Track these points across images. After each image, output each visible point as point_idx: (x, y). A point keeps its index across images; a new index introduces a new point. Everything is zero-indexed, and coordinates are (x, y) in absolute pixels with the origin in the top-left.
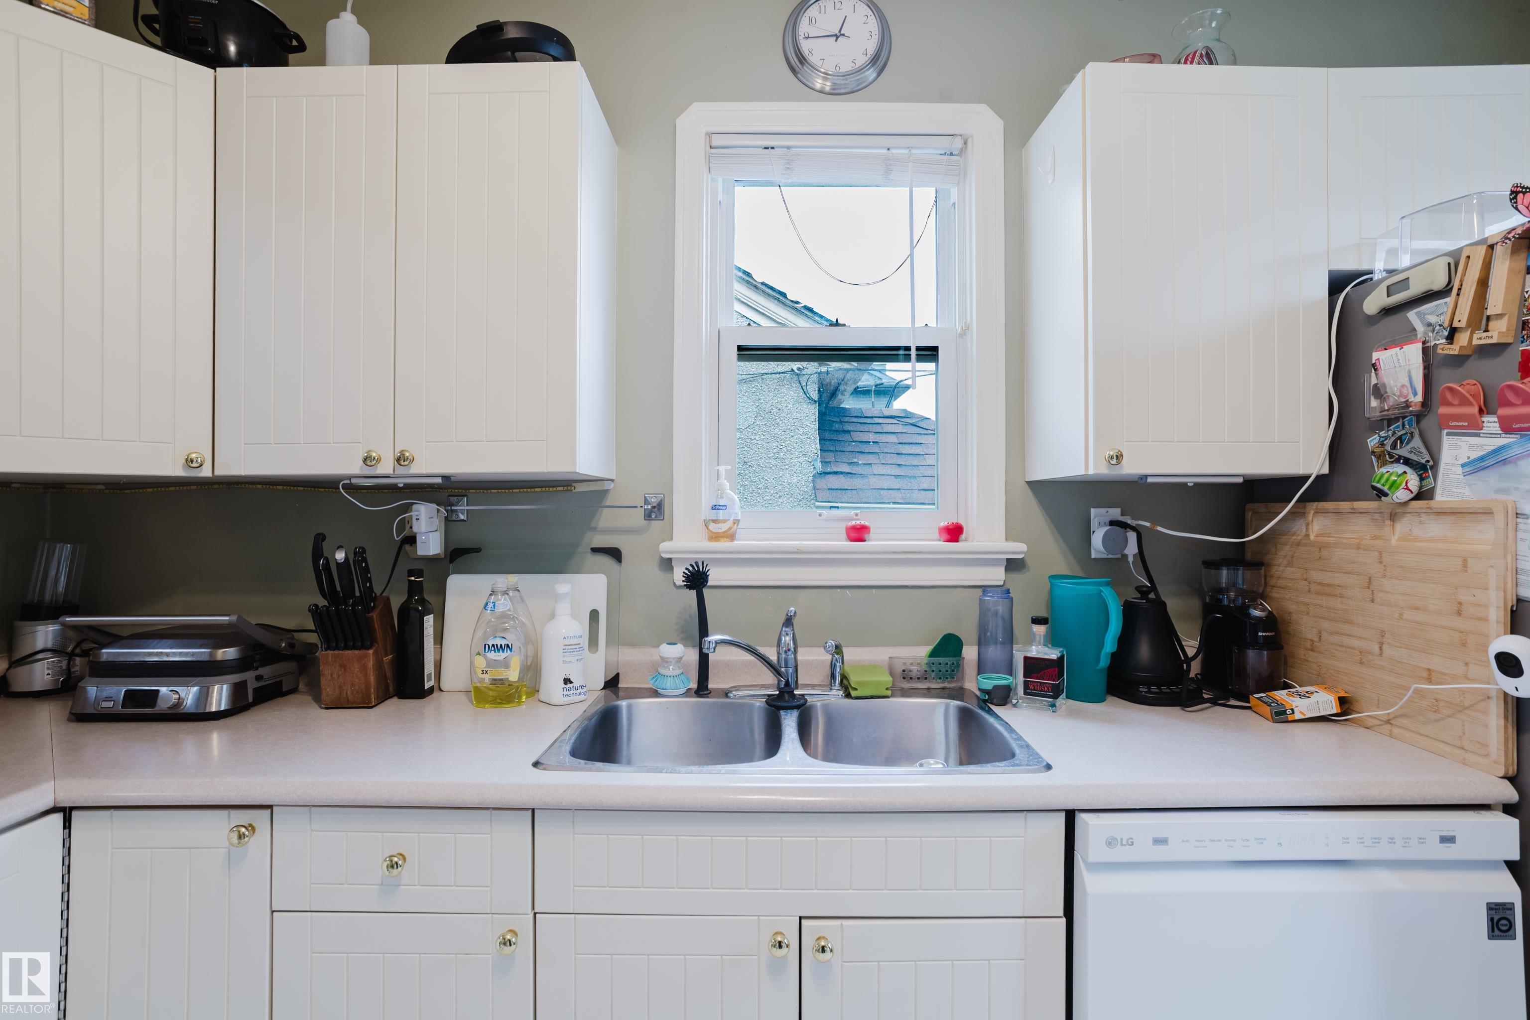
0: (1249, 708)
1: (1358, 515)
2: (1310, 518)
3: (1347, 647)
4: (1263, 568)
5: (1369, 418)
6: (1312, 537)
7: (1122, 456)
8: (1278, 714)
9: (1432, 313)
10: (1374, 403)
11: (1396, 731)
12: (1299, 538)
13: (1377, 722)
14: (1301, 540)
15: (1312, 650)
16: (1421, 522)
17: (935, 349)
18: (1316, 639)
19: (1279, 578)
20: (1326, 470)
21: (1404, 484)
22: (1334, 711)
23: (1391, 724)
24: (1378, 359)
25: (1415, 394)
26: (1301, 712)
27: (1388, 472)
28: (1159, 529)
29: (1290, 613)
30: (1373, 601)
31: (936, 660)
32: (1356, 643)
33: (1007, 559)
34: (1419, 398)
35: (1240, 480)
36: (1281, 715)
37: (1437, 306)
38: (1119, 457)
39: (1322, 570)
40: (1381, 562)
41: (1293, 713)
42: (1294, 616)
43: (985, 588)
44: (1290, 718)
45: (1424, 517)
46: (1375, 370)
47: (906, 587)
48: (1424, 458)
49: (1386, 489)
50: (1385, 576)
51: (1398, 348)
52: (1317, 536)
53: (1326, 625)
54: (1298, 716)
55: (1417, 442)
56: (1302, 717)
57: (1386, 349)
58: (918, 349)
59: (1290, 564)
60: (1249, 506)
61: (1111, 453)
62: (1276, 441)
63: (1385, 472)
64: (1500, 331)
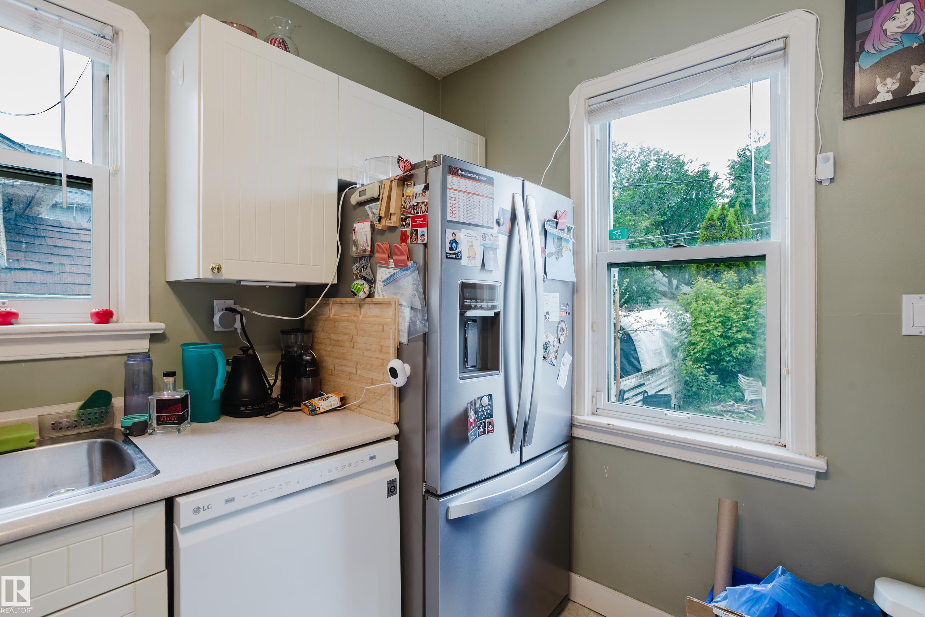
0: (301, 410)
1: (348, 304)
2: (331, 306)
3: (344, 372)
4: (311, 333)
5: (352, 256)
6: (331, 316)
7: (221, 268)
8: (312, 411)
9: (374, 208)
10: (354, 249)
11: (362, 410)
12: (327, 317)
13: (355, 407)
14: (327, 318)
15: (332, 375)
16: (370, 308)
17: (90, 180)
18: (333, 369)
19: (318, 338)
20: (335, 282)
21: (363, 289)
22: (338, 405)
23: (360, 407)
24: (355, 227)
25: (368, 246)
26: (323, 408)
27: (357, 283)
28: (255, 312)
29: (323, 356)
30: (353, 348)
31: (85, 411)
32: (347, 369)
33: (151, 334)
34: (369, 248)
35: (294, 285)
36: (314, 412)
37: (376, 205)
38: (219, 268)
39: (335, 333)
40: (356, 328)
41: (320, 409)
42: (325, 358)
43: (129, 356)
44: (318, 412)
45: (371, 306)
46: (355, 232)
47: (59, 359)
48: (371, 277)
49: (355, 291)
50: (357, 335)
51: (362, 223)
52: (334, 316)
53: (337, 361)
54: (322, 410)
55: (369, 270)
56: (324, 411)
57: (358, 223)
58: (68, 177)
59: (323, 331)
60: (306, 300)
61: (214, 265)
62: (312, 264)
63: (356, 283)
64: (394, 221)
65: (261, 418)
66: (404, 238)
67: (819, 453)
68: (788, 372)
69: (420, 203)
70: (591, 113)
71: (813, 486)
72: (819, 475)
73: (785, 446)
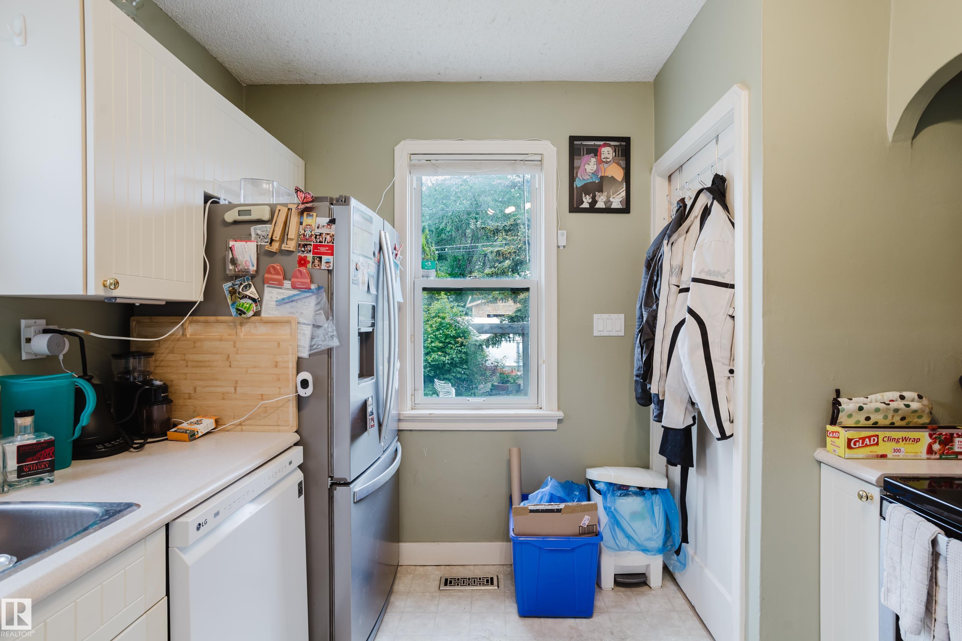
0: (167, 439)
1: (219, 323)
2: (187, 325)
3: (213, 393)
4: (154, 356)
5: (227, 274)
6: (188, 336)
7: (118, 283)
9: (259, 230)
10: (231, 267)
11: (244, 427)
12: (178, 337)
13: (233, 427)
14: (180, 338)
15: (189, 399)
16: (255, 327)
18: (192, 392)
19: (162, 361)
20: (202, 300)
21: (252, 309)
22: (214, 427)
23: (242, 425)
24: (234, 246)
25: (253, 266)
26: (201, 432)
27: (245, 302)
28: (92, 334)
29: (172, 381)
30: (230, 366)
32: (220, 390)
34: (255, 268)
35: (164, 303)
36: (192, 436)
37: (262, 227)
38: (116, 284)
39: (196, 354)
40: (235, 347)
41: (198, 433)
42: (175, 382)
44: (197, 437)
45: (257, 324)
46: (231, 250)
48: (256, 296)
49: (245, 310)
50: (237, 353)
51: (245, 242)
52: (191, 335)
53: (200, 383)
54: (200, 434)
55: (253, 289)
56: (202, 434)
57: (236, 241)
59: (172, 352)
60: (132, 318)
61: (111, 281)
64: (291, 245)
65: (126, 454)
66: (303, 262)
67: (559, 409)
68: (544, 362)
69: (324, 234)
70: (412, 167)
71: (556, 429)
72: (560, 421)
73: (541, 408)
